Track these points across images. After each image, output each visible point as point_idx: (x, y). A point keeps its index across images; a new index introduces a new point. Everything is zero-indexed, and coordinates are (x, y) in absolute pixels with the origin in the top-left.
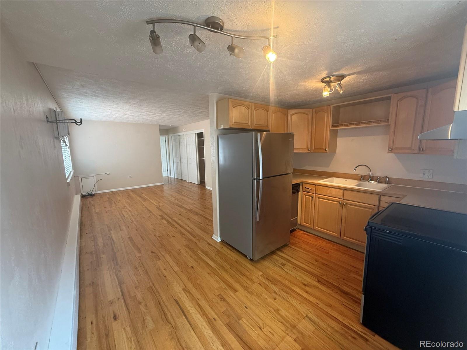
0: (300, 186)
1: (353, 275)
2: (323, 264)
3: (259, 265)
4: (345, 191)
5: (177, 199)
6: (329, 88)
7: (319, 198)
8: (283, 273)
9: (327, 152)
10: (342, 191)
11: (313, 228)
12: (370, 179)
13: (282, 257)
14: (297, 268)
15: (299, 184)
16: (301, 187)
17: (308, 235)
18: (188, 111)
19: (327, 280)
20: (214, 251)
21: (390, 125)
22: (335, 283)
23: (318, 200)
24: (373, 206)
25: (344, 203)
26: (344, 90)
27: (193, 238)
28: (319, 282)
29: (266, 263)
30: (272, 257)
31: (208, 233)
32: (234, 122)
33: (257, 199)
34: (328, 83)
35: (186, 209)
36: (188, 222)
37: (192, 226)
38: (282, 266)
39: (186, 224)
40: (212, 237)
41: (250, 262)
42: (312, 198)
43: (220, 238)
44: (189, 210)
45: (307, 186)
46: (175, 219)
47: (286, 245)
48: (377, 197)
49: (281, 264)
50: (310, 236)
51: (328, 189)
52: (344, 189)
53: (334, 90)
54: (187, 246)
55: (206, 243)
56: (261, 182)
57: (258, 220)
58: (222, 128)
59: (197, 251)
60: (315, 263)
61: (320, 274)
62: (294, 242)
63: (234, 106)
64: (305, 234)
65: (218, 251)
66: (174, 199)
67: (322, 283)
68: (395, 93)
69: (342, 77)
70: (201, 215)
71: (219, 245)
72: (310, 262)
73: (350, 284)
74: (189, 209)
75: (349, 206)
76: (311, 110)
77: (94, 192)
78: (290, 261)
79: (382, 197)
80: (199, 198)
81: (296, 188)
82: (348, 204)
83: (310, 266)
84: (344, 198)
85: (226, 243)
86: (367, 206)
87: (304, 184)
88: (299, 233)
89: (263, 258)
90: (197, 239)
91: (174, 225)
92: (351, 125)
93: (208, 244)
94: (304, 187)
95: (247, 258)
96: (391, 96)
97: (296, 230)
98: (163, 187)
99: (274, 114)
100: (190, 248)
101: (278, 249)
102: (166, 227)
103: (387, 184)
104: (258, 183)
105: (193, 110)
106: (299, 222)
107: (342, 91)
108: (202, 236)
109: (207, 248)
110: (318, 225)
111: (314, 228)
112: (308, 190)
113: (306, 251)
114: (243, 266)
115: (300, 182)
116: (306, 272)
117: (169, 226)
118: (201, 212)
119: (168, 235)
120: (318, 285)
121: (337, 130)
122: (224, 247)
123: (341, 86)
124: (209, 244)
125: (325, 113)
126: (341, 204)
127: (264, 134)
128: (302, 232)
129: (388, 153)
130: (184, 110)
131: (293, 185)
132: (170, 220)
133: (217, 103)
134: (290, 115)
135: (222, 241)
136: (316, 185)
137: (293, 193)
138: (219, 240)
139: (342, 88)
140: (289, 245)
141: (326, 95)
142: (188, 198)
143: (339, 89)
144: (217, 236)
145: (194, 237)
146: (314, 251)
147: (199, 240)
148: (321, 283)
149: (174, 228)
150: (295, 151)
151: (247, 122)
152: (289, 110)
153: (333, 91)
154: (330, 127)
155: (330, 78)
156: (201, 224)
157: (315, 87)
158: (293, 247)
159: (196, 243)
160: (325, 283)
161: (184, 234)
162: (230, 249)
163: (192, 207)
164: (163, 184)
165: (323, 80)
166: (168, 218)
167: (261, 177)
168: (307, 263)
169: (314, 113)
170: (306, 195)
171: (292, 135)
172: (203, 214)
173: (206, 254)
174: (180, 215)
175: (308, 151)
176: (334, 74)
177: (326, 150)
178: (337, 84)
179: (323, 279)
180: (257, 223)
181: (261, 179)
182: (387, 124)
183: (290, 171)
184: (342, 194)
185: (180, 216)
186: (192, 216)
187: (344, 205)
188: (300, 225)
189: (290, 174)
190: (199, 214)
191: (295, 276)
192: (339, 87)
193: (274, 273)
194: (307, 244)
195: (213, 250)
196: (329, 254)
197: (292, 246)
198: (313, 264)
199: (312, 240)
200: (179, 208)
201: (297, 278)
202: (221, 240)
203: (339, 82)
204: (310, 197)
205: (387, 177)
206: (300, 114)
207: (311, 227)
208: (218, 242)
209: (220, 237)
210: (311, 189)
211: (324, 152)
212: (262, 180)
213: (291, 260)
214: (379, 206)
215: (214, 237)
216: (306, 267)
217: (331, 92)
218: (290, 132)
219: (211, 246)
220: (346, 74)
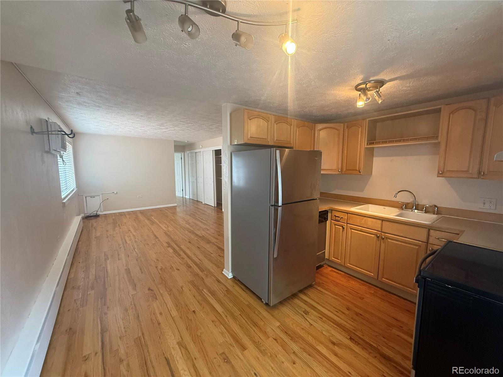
0: (329, 213)
1: (395, 331)
2: (357, 314)
3: (276, 312)
4: (384, 222)
5: (189, 224)
6: (364, 96)
7: (351, 229)
8: (306, 325)
9: (361, 174)
10: (380, 222)
11: (343, 265)
12: (414, 207)
13: (305, 302)
14: (324, 319)
15: (328, 211)
16: (329, 215)
17: (338, 273)
19: (361, 337)
20: (224, 291)
21: (439, 143)
22: (372, 342)
23: (350, 233)
24: (420, 242)
25: (383, 237)
26: (383, 98)
27: (200, 273)
28: (352, 340)
29: (286, 310)
30: (293, 301)
31: (218, 267)
32: (250, 137)
33: (274, 230)
34: (364, 91)
35: (197, 235)
36: (198, 253)
37: (201, 257)
38: (304, 314)
39: (195, 254)
40: (223, 272)
41: (265, 307)
42: (343, 228)
43: (232, 273)
44: (200, 237)
45: (337, 214)
46: (182, 247)
47: (311, 286)
48: (425, 231)
49: (304, 312)
50: (340, 274)
51: (363, 219)
52: (383, 220)
53: (371, 98)
54: (192, 283)
55: (215, 279)
56: (280, 209)
57: (276, 256)
58: (236, 143)
59: (203, 290)
60: (347, 312)
61: (353, 328)
62: (321, 282)
63: (250, 118)
64: (335, 272)
65: (228, 291)
66: (186, 223)
67: (356, 342)
68: (447, 105)
69: (381, 83)
70: (213, 243)
71: (231, 282)
72: (341, 311)
73: (392, 345)
74: (200, 235)
75: (389, 240)
76: (342, 125)
77: (99, 213)
78: (316, 308)
79: (431, 231)
80: (213, 223)
81: (323, 216)
82: (387, 238)
83: (341, 316)
84: (383, 231)
85: (238, 280)
86: (412, 242)
87: (333, 211)
88: (327, 270)
89: (281, 303)
90: (205, 274)
91: (180, 255)
92: (390, 142)
93: (217, 281)
94: (333, 214)
95: (262, 302)
96: (441, 108)
97: (324, 266)
98: (176, 209)
99: (298, 128)
100: (195, 286)
101: (301, 291)
102: (172, 257)
103: (437, 214)
104: (276, 211)
105: (208, 124)
106: (327, 257)
107: (381, 100)
108: (211, 270)
109: (215, 287)
110: (349, 261)
111: (346, 265)
112: (339, 219)
113: (336, 295)
114: (256, 312)
115: (329, 209)
116: (335, 324)
117: (175, 256)
118: (214, 240)
119: (172, 268)
120: (350, 345)
121: (373, 148)
122: (235, 285)
123: (379, 94)
124: (218, 281)
125: (359, 128)
126: (378, 237)
127: (287, 150)
128: (331, 269)
129: (438, 177)
131: (320, 212)
132: (177, 248)
133: (231, 114)
134: (318, 130)
135: (234, 277)
136: (347, 213)
137: (320, 222)
138: (230, 276)
139: (381, 96)
140: (314, 286)
141: (361, 105)
142: (202, 222)
143: (377, 98)
144: (229, 271)
145: (202, 271)
146: (345, 295)
147: (207, 276)
148: (354, 342)
149: (180, 258)
150: (322, 172)
151: (266, 137)
152: (316, 125)
153: (370, 100)
154: (365, 145)
155: (367, 84)
156: (212, 255)
157: (347, 96)
158: (319, 288)
159: (203, 279)
160: (361, 342)
161: (191, 267)
162: (242, 288)
163: (204, 233)
164: (176, 206)
165: (357, 87)
166: (175, 246)
167: (280, 203)
168: (337, 312)
169: (346, 127)
170: (335, 225)
171: (319, 154)
172: (216, 242)
173: (213, 293)
174: (190, 242)
175: (339, 173)
176: (371, 79)
177: (360, 172)
178: (375, 92)
179: (357, 336)
180: (275, 259)
181: (279, 205)
182: (437, 141)
183: (317, 195)
184: (380, 226)
185: (189, 244)
186: (202, 243)
187: (383, 239)
188: (328, 260)
189: (316, 199)
190: (211, 242)
191: (322, 330)
192: (377, 95)
193: (294, 325)
194: (337, 284)
195: (222, 288)
196: (364, 299)
197: (318, 287)
198: (344, 313)
199: (343, 279)
200: (189, 234)
201: (323, 333)
202: (232, 277)
203: (378, 90)
204: (341, 227)
205: (435, 206)
206: (328, 129)
207: (342, 264)
208: (229, 278)
209: (232, 272)
210: (342, 218)
211: (357, 174)
213: (316, 306)
214: (427, 243)
215: (225, 272)
216: (335, 318)
217: (367, 101)
218: (318, 150)
219: (220, 283)
220: (386, 79)
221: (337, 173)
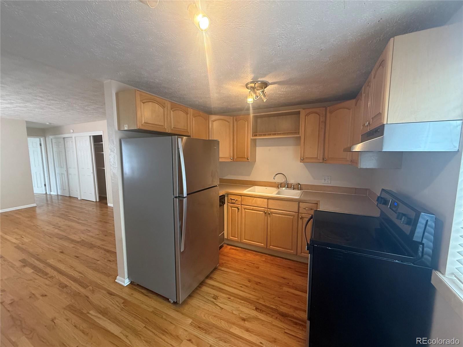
0: (225, 197)
1: (286, 289)
2: (257, 283)
3: (186, 309)
4: (269, 200)
5: (59, 228)
6: (254, 94)
7: (245, 209)
8: (217, 310)
9: (249, 161)
10: (266, 200)
11: (240, 241)
12: (286, 186)
13: (213, 287)
14: (232, 298)
15: (225, 195)
16: (226, 198)
17: (235, 249)
18: (74, 105)
19: (263, 303)
20: (119, 304)
21: (300, 137)
22: (272, 305)
23: (244, 212)
24: (294, 213)
25: (269, 212)
26: (267, 98)
27: (82, 290)
28: (257, 310)
29: (195, 302)
30: (201, 289)
31: (108, 275)
32: (145, 123)
33: (180, 224)
34: (253, 89)
35: (73, 241)
36: (75, 263)
37: (81, 268)
38: (214, 300)
39: (72, 267)
40: (116, 280)
41: (173, 307)
42: (238, 209)
43: (129, 279)
44: (78, 242)
45: (233, 197)
46: (51, 261)
47: (216, 269)
48: (296, 205)
49: (213, 298)
50: (237, 250)
51: (253, 199)
52: (268, 198)
53: (259, 96)
54: (71, 308)
55: (105, 292)
56: (185, 200)
57: (183, 250)
58: (126, 129)
59: (88, 313)
60: (249, 284)
61: (256, 298)
62: (224, 262)
63: (144, 101)
64: (233, 249)
65: (126, 302)
66: (54, 228)
67: (260, 310)
68: (304, 109)
69: (265, 85)
70: (99, 247)
71: (127, 290)
72: (244, 285)
73: (286, 301)
74: (79, 240)
75: (273, 215)
76: (232, 117)
78: (223, 289)
79: (301, 203)
80: (96, 222)
81: (222, 199)
82: (272, 213)
83: (246, 291)
84: (269, 207)
85: (138, 285)
86: (289, 213)
87: (229, 195)
88: (227, 249)
89: (190, 296)
90: (90, 290)
91: (47, 274)
92: (270, 135)
93: (109, 293)
94: (229, 198)
95: (170, 302)
96: (300, 111)
97: (223, 246)
98: (35, 211)
99: (194, 117)
100: (75, 311)
101: (208, 277)
102: (31, 280)
103: (300, 190)
104: (181, 202)
105: (82, 104)
106: (226, 237)
107: (266, 99)
108: (99, 282)
109: (107, 302)
110: (245, 238)
111: (242, 241)
112: (234, 201)
113: (238, 271)
114: (164, 317)
115: (225, 193)
116: (242, 300)
117: (38, 277)
118: (99, 243)
119: (32, 296)
120: (258, 315)
121: (256, 139)
122: (133, 292)
123: (264, 94)
124: (111, 294)
125: (246, 122)
126: (266, 213)
127: (184, 138)
128: (230, 247)
129: (300, 162)
130: (66, 102)
131: (220, 196)
132: (41, 266)
133: (117, 94)
134: (211, 121)
135: (132, 283)
136: (241, 196)
137: (220, 206)
138: (126, 282)
139: (265, 96)
140: (219, 268)
141: (251, 102)
142: (78, 223)
143: (262, 97)
144: (124, 278)
145: (85, 286)
146: (245, 268)
147: (93, 291)
148: (259, 311)
149: (46, 279)
150: (220, 160)
151: (162, 124)
152: (210, 116)
153: (258, 98)
154: (251, 137)
155: (255, 84)
156: (98, 262)
157: (238, 92)
158: (223, 269)
159: (88, 297)
160: (264, 308)
161: (66, 286)
162: (143, 293)
163: (83, 237)
164: (36, 207)
165: (248, 85)
166: (37, 263)
167: (185, 194)
168: (241, 287)
169: (235, 120)
170: (231, 207)
171: (216, 142)
172: (103, 245)
173: (104, 312)
174: (62, 252)
175: (231, 160)
176: (259, 80)
177: (248, 159)
178: (261, 92)
179: (260, 304)
180: (182, 253)
181: (184, 196)
182: (298, 136)
183: (217, 183)
184: (266, 204)
185: (61, 256)
186: (83, 251)
187: (269, 214)
188: (227, 239)
189: (216, 186)
190: (95, 247)
191: (232, 310)
192: (263, 95)
193: (206, 316)
194: (237, 261)
195: (117, 301)
196: (260, 268)
197: (222, 267)
198: (246, 286)
199: (241, 254)
200: (61, 242)
201: (234, 313)
202: (130, 282)
203: (263, 90)
204: (236, 209)
205: (299, 184)
206: (220, 120)
207: (239, 241)
208: (125, 286)
209: (128, 277)
210: (237, 200)
211: (246, 161)
212: (186, 198)
213: (224, 288)
214: (298, 213)
215: (119, 280)
216: (241, 293)
217: (256, 98)
218: (212, 139)
219: (114, 295)
220: (269, 82)
221: (230, 160)
